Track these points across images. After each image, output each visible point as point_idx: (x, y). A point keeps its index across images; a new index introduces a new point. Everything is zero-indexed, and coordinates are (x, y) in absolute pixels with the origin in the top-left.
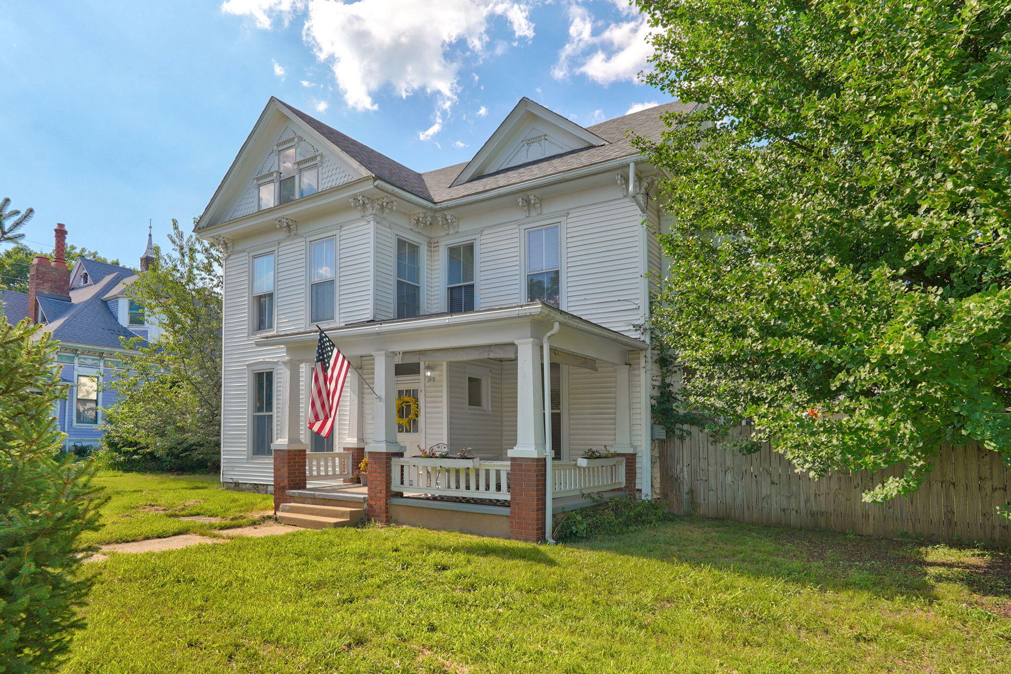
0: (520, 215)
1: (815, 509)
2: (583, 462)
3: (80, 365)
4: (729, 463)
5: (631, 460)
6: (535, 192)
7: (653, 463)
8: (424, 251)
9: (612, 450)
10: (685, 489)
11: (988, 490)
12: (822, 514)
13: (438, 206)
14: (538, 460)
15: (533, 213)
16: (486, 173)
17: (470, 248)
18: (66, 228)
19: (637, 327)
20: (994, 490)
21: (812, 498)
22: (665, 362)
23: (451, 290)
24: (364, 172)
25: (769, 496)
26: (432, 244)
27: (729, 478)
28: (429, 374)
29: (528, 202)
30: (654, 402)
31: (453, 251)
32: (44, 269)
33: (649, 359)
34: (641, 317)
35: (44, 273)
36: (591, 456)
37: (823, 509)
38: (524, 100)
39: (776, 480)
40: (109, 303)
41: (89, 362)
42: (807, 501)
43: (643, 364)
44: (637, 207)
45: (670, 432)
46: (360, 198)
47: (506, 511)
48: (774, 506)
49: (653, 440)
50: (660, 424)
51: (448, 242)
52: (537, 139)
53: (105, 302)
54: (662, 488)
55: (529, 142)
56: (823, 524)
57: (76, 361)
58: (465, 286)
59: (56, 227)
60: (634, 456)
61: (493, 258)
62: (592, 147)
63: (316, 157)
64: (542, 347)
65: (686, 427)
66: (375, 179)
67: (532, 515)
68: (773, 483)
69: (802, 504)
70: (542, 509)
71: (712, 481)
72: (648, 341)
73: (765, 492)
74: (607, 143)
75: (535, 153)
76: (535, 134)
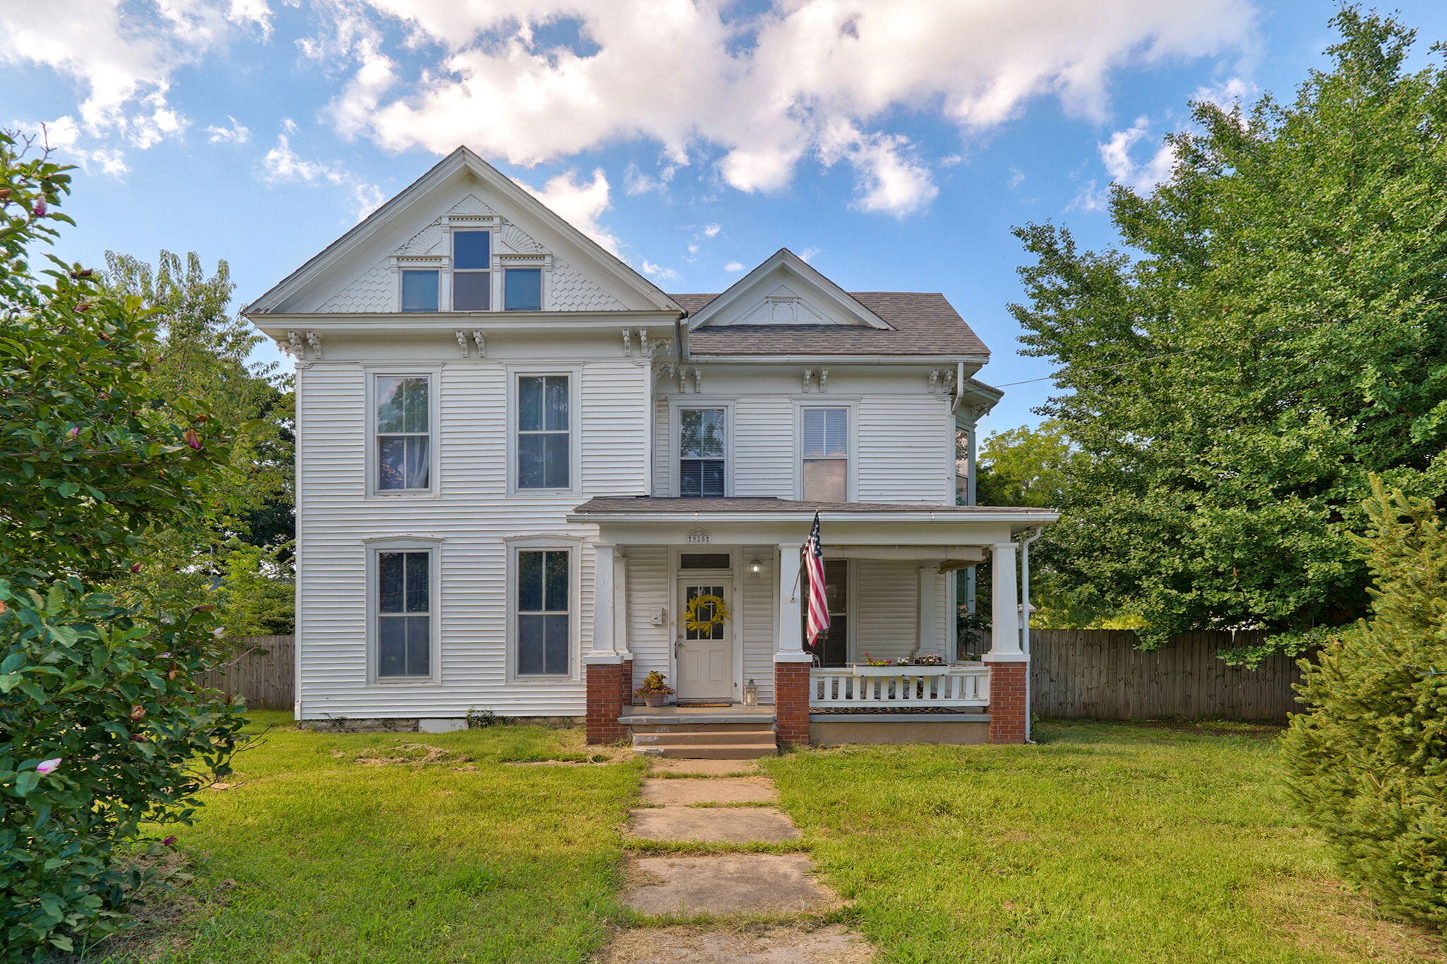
0: (796, 389)
1: (1087, 701)
6: (830, 368)
11: (1213, 677)
15: (814, 390)
16: (713, 324)
20: (1217, 677)
23: (683, 464)
25: (1048, 693)
29: (815, 376)
31: (686, 416)
37: (1094, 701)
38: (783, 252)
39: (1054, 678)
42: (1080, 696)
47: (983, 717)
51: (683, 403)
52: (789, 300)
55: (777, 301)
56: (1093, 713)
58: (705, 461)
61: (756, 433)
62: (864, 327)
66: (683, 316)
68: (1051, 680)
69: (1077, 697)
74: (891, 329)
75: (783, 315)
76: (784, 293)
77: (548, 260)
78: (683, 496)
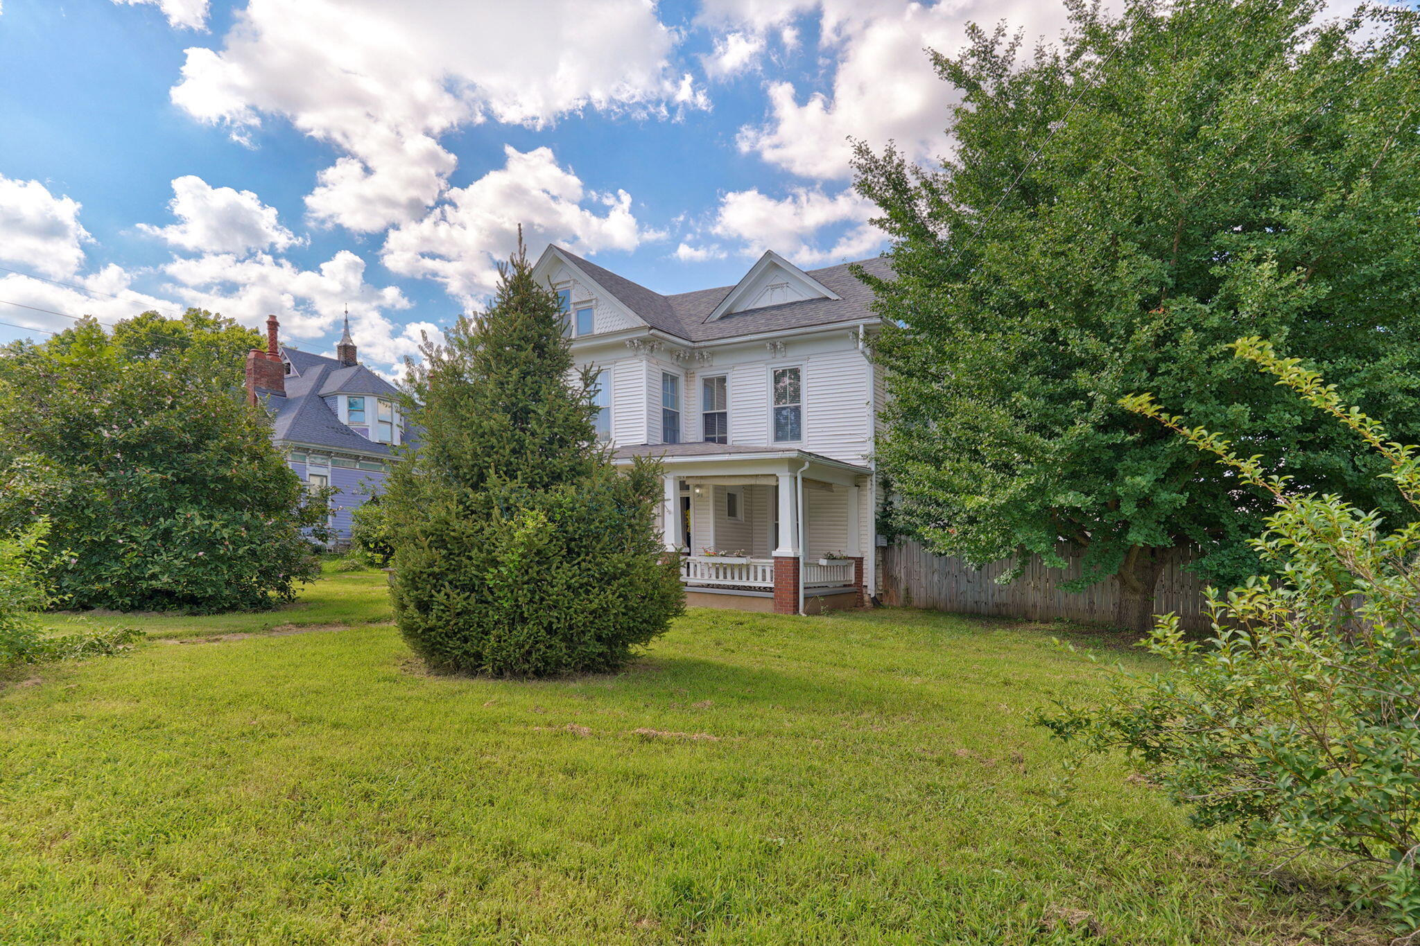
0: (767, 356)
1: (999, 601)
2: (823, 562)
3: (311, 464)
4: (936, 566)
5: (859, 562)
6: (781, 340)
7: (877, 566)
8: (682, 381)
9: (845, 555)
10: (902, 586)
12: (1004, 605)
13: (697, 345)
14: (794, 558)
15: (779, 355)
16: (734, 312)
17: (723, 380)
18: (278, 319)
19: (864, 457)
21: (997, 593)
22: (886, 484)
23: (706, 416)
24: (640, 322)
25: (966, 592)
26: (689, 375)
27: (936, 578)
28: (698, 491)
29: (775, 346)
30: (878, 517)
31: (708, 383)
32: (260, 363)
33: (874, 483)
34: (869, 448)
35: (261, 367)
36: (830, 557)
37: (1005, 602)
38: (769, 254)
39: (970, 579)
40: (327, 400)
41: (319, 461)
42: (993, 596)
43: (869, 486)
44: (864, 358)
45: (890, 540)
46: (635, 341)
47: (771, 595)
48: (969, 599)
49: (877, 547)
50: (882, 534)
51: (704, 374)
52: (781, 286)
53: (322, 398)
54: (884, 586)
55: (774, 288)
56: (1004, 612)
57: (307, 461)
58: (719, 413)
59: (267, 318)
60: (861, 559)
61: (743, 391)
62: (827, 298)
63: (591, 301)
64: (796, 478)
65: (903, 537)
66: (651, 328)
67: (789, 597)
68: (969, 581)
69: (990, 597)
70: (797, 592)
71: (923, 580)
72: (873, 469)
73: (963, 588)
74: (840, 299)
75: (778, 298)
76: (778, 281)
77: (594, 302)
78: (707, 440)
